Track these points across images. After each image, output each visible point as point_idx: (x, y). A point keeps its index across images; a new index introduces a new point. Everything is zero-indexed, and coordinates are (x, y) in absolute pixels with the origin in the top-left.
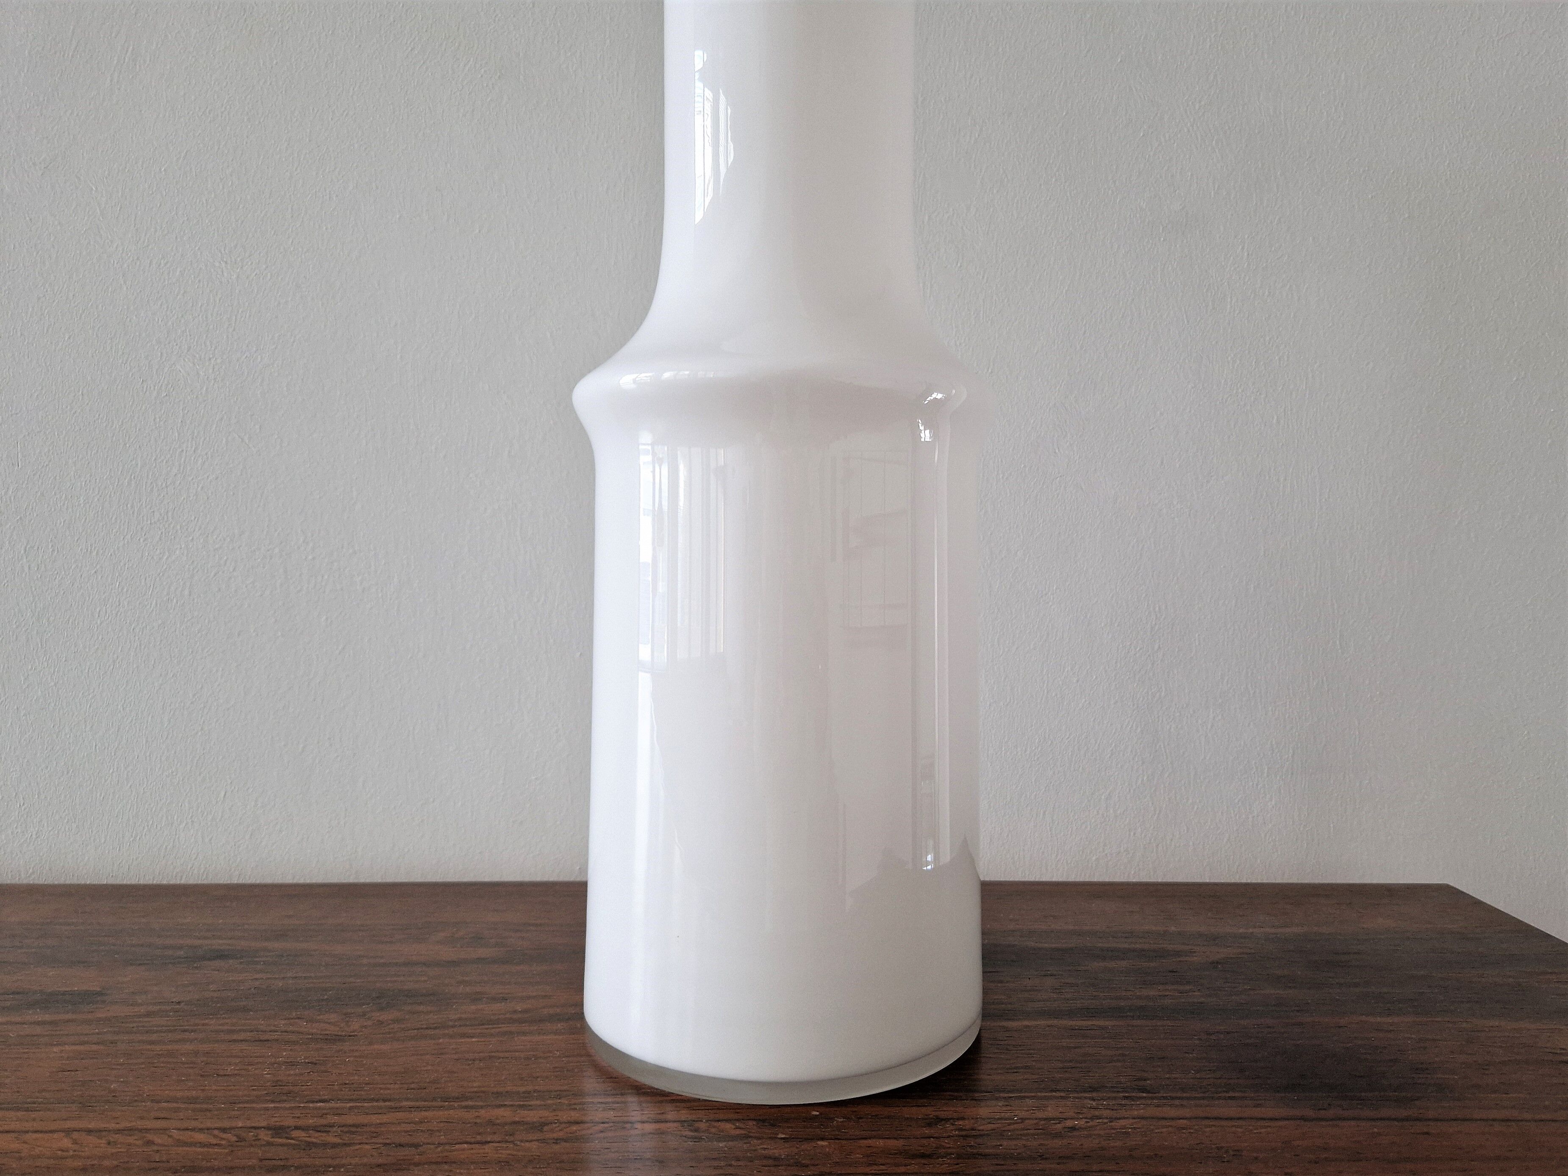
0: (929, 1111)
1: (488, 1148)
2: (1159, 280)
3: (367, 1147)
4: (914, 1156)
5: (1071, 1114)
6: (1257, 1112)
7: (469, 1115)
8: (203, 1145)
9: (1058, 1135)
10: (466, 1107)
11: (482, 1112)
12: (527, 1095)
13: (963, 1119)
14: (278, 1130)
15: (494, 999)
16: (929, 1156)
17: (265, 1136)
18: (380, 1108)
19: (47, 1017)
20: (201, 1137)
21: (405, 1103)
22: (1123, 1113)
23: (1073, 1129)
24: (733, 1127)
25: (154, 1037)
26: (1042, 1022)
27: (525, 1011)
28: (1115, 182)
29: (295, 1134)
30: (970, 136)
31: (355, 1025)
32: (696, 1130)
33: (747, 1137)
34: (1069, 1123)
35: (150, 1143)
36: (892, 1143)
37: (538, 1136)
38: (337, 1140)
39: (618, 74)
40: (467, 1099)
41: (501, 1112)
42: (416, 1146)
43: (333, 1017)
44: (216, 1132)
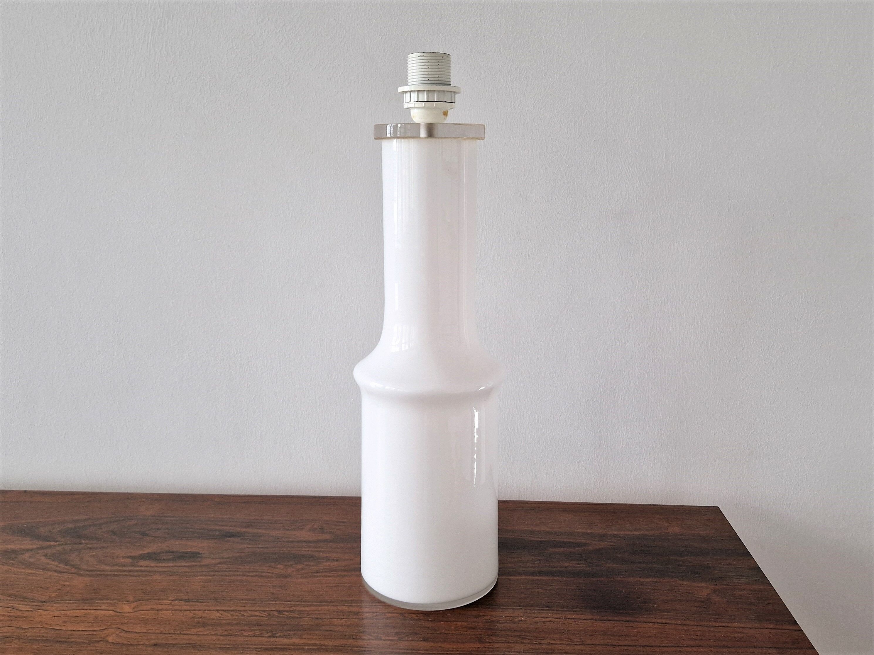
0: (477, 613)
1: (343, 620)
2: (609, 241)
3: (307, 619)
4: (469, 628)
5: (522, 615)
6: (582, 617)
7: (335, 608)
8: (257, 616)
9: (515, 623)
10: (333, 605)
11: (339, 608)
12: (352, 601)
13: (487, 616)
14: (279, 612)
15: (334, 560)
16: (474, 629)
17: (276, 613)
18: (307, 604)
19: (188, 564)
20: (257, 613)
21: (314, 603)
22: (539, 615)
23: (521, 620)
24: (416, 616)
25: (226, 573)
26: (523, 577)
27: (345, 566)
28: (590, 197)
29: (284, 613)
30: (524, 177)
31: (290, 570)
32: (405, 617)
33: (419, 620)
34: (520, 618)
35: (243, 615)
36: (465, 624)
37: (356, 616)
38: (297, 616)
39: (364, 151)
40: (334, 602)
41: (344, 608)
42: (321, 619)
43: (281, 566)
44: (261, 612)
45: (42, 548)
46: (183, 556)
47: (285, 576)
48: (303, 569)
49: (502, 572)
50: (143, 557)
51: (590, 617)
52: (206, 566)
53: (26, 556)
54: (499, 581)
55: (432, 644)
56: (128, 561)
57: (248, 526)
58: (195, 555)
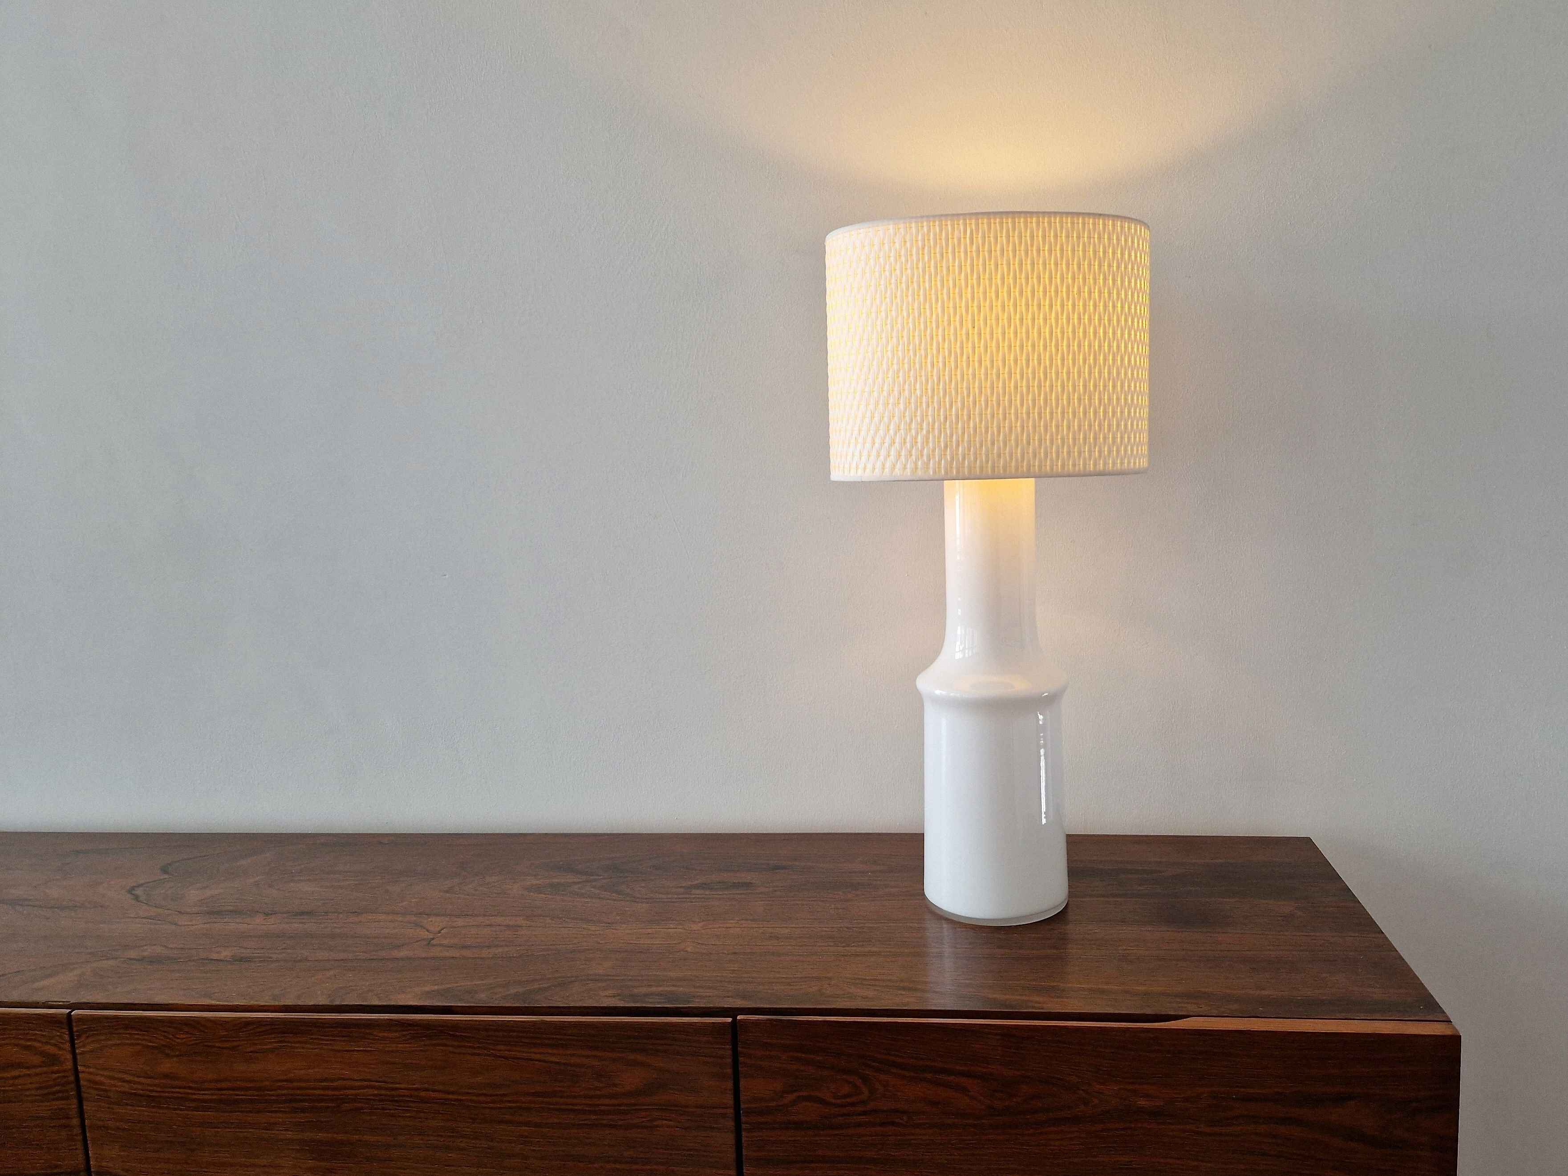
45: (588, 881)
46: (736, 886)
47: (847, 901)
48: (863, 895)
49: (1071, 894)
50: (697, 887)
51: (1167, 929)
52: (761, 893)
53: (576, 888)
54: (1069, 903)
55: (1007, 951)
56: (682, 890)
57: (795, 860)
58: (748, 885)
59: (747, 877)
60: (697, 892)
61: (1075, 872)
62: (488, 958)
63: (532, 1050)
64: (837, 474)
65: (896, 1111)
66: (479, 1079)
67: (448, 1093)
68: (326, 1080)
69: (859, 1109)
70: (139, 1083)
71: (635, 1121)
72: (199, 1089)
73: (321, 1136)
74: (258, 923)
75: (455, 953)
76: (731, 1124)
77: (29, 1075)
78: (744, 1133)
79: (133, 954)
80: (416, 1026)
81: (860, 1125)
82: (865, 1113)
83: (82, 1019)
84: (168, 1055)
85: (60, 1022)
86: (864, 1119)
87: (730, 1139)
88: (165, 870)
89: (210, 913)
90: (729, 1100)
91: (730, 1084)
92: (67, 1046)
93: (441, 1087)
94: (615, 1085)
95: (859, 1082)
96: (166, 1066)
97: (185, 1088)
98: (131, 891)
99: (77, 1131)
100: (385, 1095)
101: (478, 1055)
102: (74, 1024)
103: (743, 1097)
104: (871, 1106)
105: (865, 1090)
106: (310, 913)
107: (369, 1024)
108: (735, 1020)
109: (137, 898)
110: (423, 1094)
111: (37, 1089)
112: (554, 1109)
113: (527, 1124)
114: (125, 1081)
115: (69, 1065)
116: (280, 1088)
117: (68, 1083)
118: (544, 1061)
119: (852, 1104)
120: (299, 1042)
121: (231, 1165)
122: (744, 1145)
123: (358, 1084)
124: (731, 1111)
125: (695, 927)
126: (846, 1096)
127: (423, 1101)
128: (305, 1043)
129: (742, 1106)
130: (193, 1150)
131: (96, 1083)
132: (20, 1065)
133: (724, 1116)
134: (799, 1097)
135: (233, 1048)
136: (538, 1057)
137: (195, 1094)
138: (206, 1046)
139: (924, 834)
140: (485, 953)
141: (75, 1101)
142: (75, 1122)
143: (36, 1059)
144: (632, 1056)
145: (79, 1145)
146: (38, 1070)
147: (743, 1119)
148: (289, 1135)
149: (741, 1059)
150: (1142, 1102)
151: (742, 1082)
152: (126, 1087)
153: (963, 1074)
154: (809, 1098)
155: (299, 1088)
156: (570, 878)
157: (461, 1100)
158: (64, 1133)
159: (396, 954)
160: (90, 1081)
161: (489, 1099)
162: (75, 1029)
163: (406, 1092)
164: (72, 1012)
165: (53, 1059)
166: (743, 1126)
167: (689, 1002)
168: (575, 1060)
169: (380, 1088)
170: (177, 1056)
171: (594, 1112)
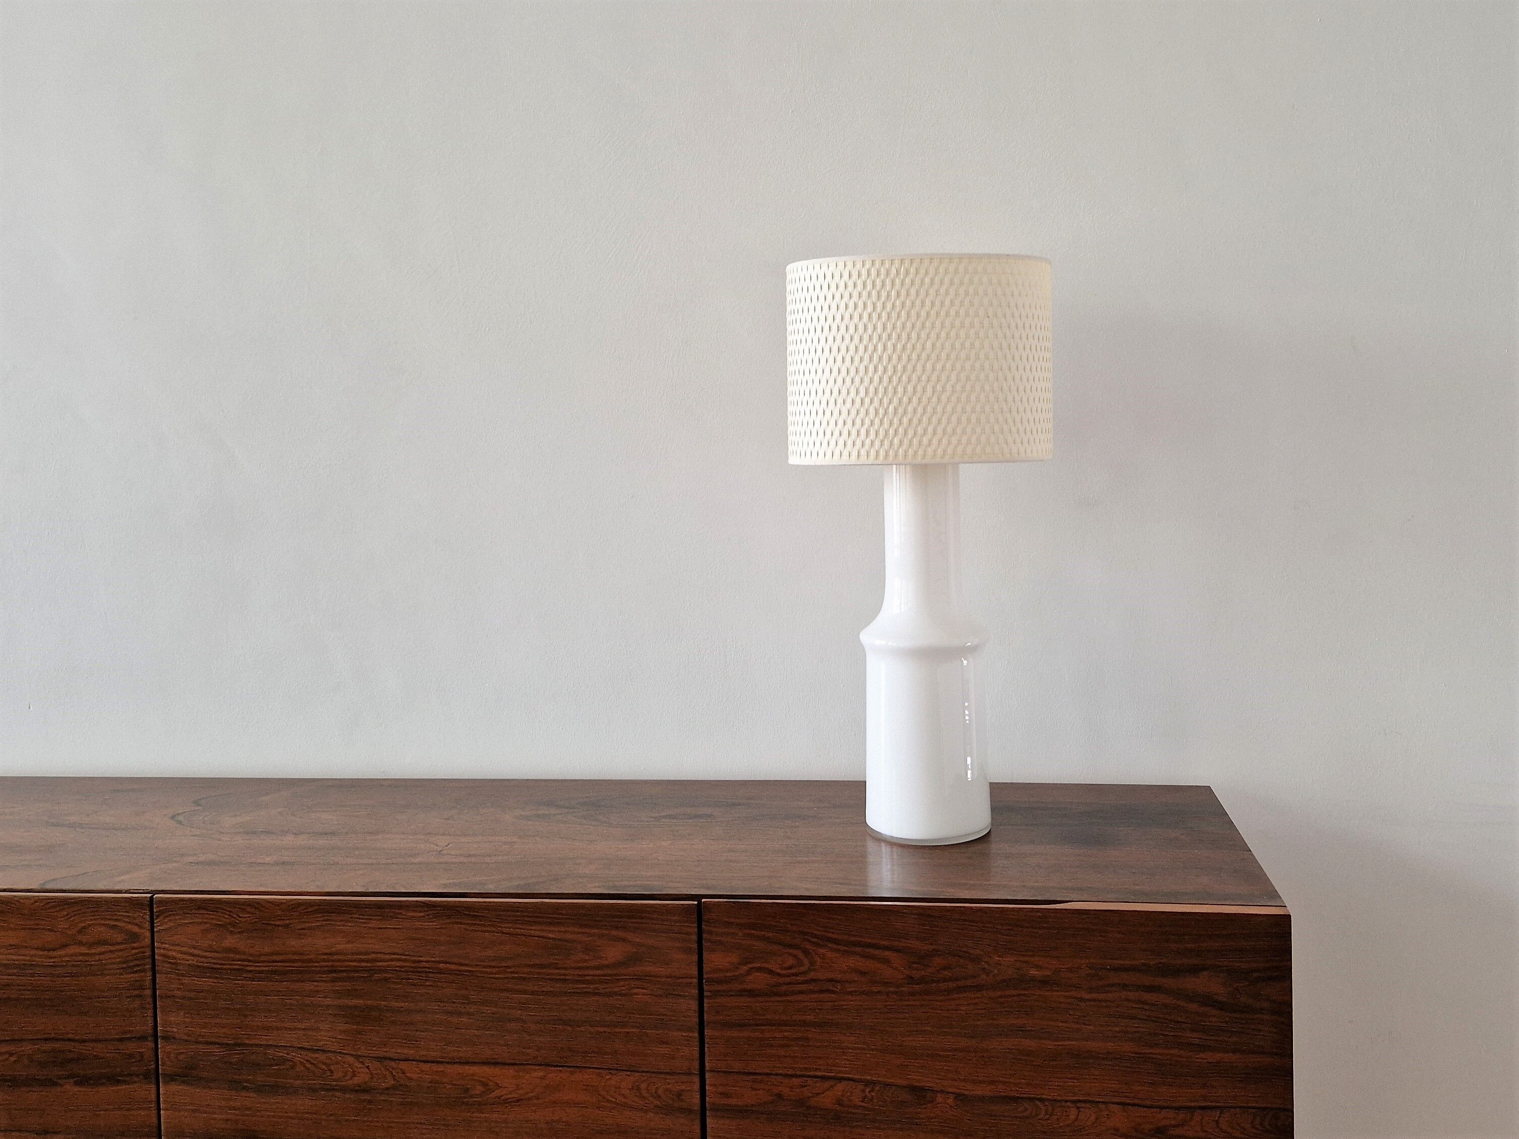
59: (708, 811)
60: (663, 820)
61: (995, 809)
62: (491, 863)
63: (533, 928)
64: (793, 460)
65: (831, 980)
66: (489, 953)
67: (461, 965)
68: (361, 953)
69: (800, 978)
70: (206, 957)
71: (616, 989)
72: (256, 962)
73: (355, 1002)
74: (289, 839)
75: (462, 859)
76: (695, 992)
77: (111, 951)
78: (705, 1001)
79: (191, 859)
80: (439, 906)
81: (801, 992)
82: (806, 982)
83: (162, 902)
84: (231, 932)
85: (142, 904)
86: (803, 987)
87: (694, 1005)
88: (197, 803)
89: (247, 833)
90: (694, 971)
91: (695, 958)
92: (147, 925)
93: (455, 960)
94: (601, 958)
95: (801, 955)
96: (229, 941)
97: (244, 960)
98: (173, 817)
99: (150, 1000)
100: (410, 967)
101: (488, 931)
102: (155, 906)
103: (705, 969)
104: (812, 975)
105: (806, 961)
106: (333, 833)
107: (400, 905)
108: (700, 902)
109: (180, 822)
110: (441, 965)
111: (119, 963)
112: (550, 979)
113: (525, 992)
114: (193, 955)
115: (148, 941)
116: (324, 960)
117: (143, 958)
118: (543, 937)
119: (796, 975)
120: (342, 921)
121: (278, 1029)
122: (705, 1009)
123: (388, 957)
124: (695, 981)
125: (664, 844)
126: (790, 968)
127: (440, 972)
128: (347, 921)
129: (705, 976)
130: (246, 1016)
131: (169, 957)
132: (105, 943)
133: (689, 985)
134: (751, 968)
135: (287, 926)
136: (538, 933)
137: (250, 966)
138: (263, 924)
139: (866, 781)
140: (488, 860)
141: (149, 974)
142: (148, 992)
143: (119, 937)
144: (614, 933)
145: (150, 1013)
146: (122, 947)
147: (705, 988)
148: (328, 1001)
149: (704, 936)
150: (1033, 972)
151: (705, 955)
152: (194, 961)
153: (887, 948)
154: (759, 969)
155: (339, 961)
156: (553, 811)
157: (473, 971)
158: (138, 1002)
159: (413, 860)
160: (162, 955)
161: (494, 970)
162: (155, 910)
163: (427, 965)
164: (154, 895)
165: (134, 937)
166: (705, 994)
167: (661, 891)
168: (569, 936)
169: (405, 961)
170: (239, 932)
171: (583, 982)
